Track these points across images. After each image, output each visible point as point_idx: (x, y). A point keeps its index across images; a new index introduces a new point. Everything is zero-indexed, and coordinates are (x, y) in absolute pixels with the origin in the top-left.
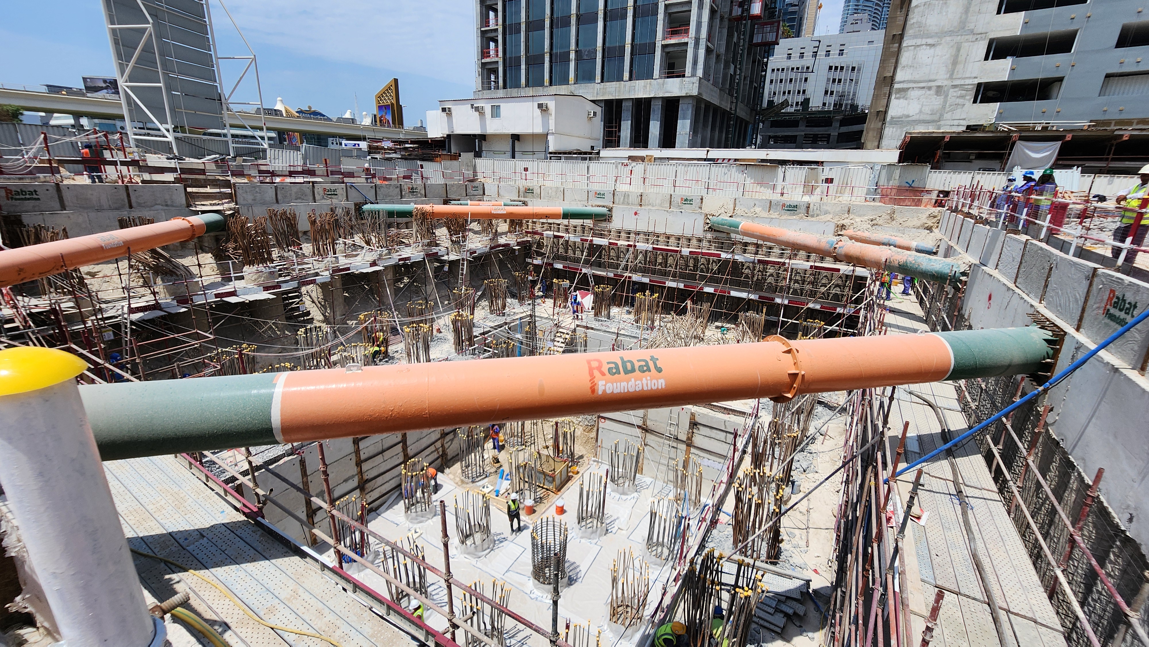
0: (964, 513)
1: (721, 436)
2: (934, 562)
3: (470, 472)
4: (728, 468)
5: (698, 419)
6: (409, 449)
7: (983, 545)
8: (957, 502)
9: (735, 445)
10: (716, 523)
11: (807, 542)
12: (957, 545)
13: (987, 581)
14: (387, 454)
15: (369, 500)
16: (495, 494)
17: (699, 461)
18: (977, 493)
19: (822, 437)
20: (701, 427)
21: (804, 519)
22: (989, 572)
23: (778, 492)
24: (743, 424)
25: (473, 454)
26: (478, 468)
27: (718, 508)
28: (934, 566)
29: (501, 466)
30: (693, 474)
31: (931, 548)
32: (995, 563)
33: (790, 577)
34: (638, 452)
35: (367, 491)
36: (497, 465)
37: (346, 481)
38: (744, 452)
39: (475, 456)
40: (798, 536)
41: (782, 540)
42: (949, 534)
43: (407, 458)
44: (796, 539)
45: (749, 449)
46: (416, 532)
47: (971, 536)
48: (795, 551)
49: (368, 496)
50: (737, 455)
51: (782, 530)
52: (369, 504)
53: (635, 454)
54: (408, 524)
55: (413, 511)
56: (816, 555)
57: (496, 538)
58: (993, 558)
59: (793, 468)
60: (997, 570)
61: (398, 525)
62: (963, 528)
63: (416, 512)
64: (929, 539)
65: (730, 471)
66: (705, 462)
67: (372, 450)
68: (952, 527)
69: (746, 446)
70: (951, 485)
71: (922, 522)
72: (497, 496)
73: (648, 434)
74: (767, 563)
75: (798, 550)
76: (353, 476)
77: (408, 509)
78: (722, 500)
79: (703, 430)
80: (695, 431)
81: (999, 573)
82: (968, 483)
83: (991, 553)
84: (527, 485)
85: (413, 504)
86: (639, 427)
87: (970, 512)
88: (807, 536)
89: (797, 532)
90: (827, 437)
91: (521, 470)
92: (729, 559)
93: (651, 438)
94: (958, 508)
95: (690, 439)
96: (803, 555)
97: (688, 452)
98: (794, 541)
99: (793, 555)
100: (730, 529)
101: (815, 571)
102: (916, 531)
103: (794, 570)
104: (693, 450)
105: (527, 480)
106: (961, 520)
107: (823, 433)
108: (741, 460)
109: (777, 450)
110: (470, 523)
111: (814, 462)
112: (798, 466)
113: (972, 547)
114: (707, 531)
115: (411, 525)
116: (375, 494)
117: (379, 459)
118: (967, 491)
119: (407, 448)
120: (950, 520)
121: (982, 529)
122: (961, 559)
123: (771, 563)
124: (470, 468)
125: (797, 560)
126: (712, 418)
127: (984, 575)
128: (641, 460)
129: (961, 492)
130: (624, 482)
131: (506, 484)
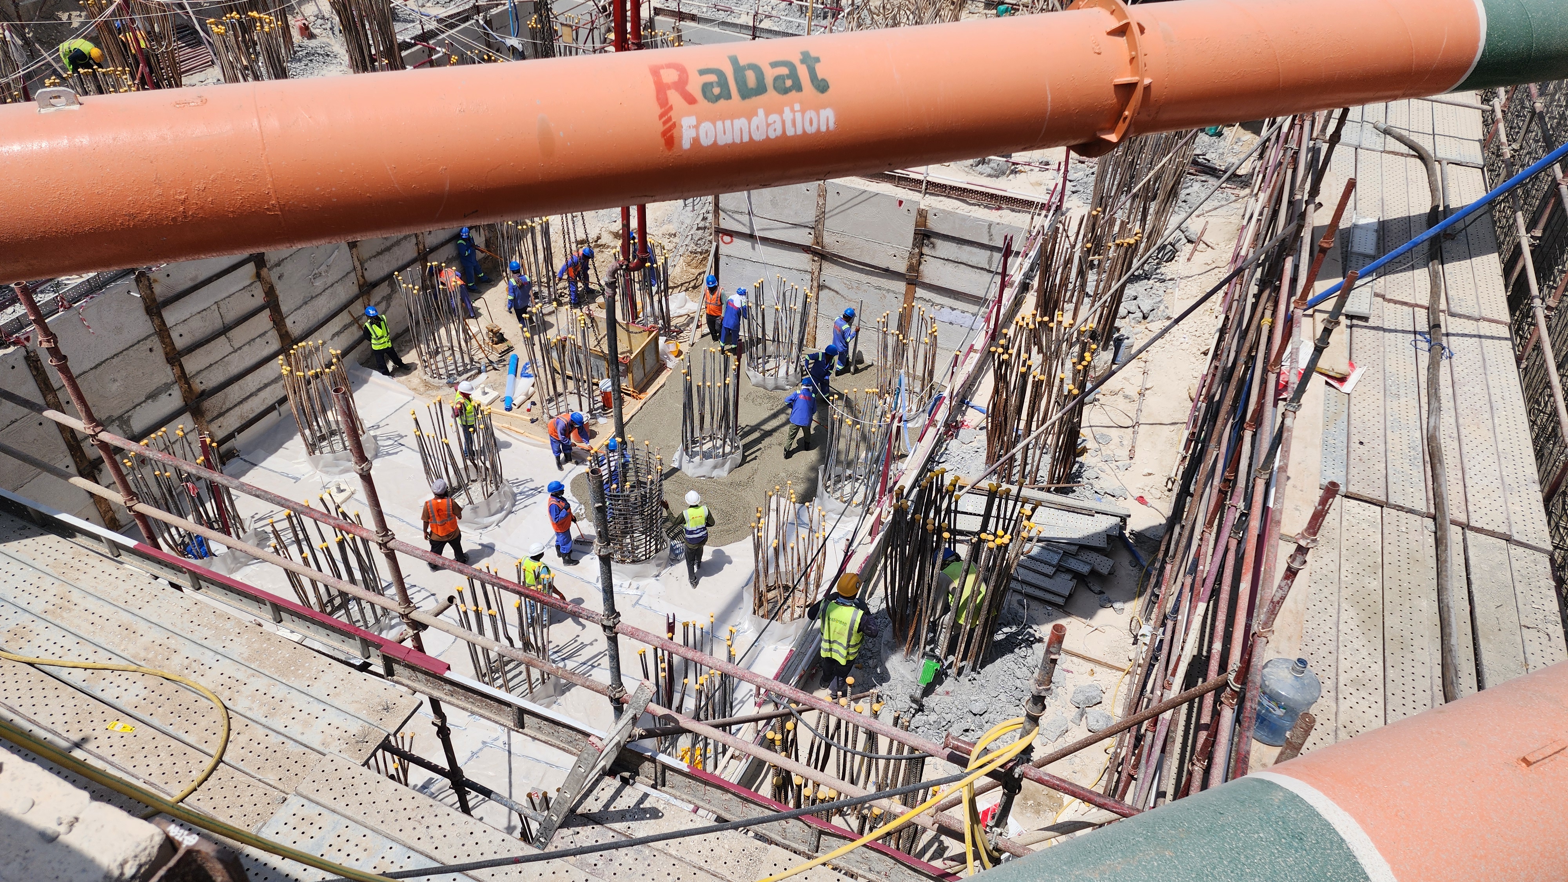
0: (1433, 367)
1: (980, 257)
2: (1352, 455)
3: (441, 365)
4: (988, 320)
5: (934, 225)
6: (289, 322)
7: (1453, 420)
8: (1426, 346)
9: (1004, 274)
10: (957, 428)
11: (1132, 450)
12: (1403, 422)
13: (1442, 480)
14: (240, 335)
15: (221, 434)
16: (503, 405)
17: (930, 312)
18: (1469, 327)
19: (1190, 246)
20: (939, 242)
21: (1131, 409)
22: (1451, 465)
23: (1082, 358)
24: (1026, 227)
25: (443, 331)
26: (458, 355)
27: (963, 400)
28: (1352, 462)
29: (510, 349)
30: (918, 341)
31: (1353, 430)
32: (1465, 449)
33: (1090, 513)
34: (805, 303)
35: (209, 416)
36: (502, 347)
37: (153, 396)
38: (1025, 287)
39: (448, 332)
40: (1116, 441)
41: (1084, 450)
42: (1395, 404)
43: (287, 342)
44: (1112, 446)
45: (1035, 283)
46: (341, 491)
47: (1434, 405)
48: (1105, 467)
49: (214, 427)
50: (1009, 295)
51: (1084, 432)
52: (221, 443)
53: (799, 307)
54: (320, 477)
55: (327, 450)
56: (1146, 471)
57: (515, 490)
58: (1464, 440)
59: (1122, 311)
60: (1465, 460)
61: (297, 479)
62: (1423, 393)
63: (333, 451)
64: (1353, 416)
65: (992, 325)
66: (946, 315)
67: (199, 328)
68: (1402, 392)
69: (1028, 276)
70: (1422, 315)
71: (1347, 387)
72: (509, 409)
73: (826, 265)
74: (1049, 490)
75: (1113, 465)
76: (167, 387)
77: (312, 448)
78: (972, 384)
79: (944, 249)
80: (925, 250)
81: (1467, 466)
82: (1454, 309)
83: (1463, 432)
84: (571, 384)
85: (323, 438)
86: (806, 249)
87: (1444, 363)
88: (1134, 441)
89: (1114, 433)
90: (1202, 246)
91: (554, 354)
92: (975, 490)
93: (831, 273)
94: (1424, 359)
95: (915, 268)
96: (1120, 474)
97: (910, 297)
98: (1106, 451)
99: (1102, 475)
100: (983, 436)
101: (1141, 500)
102: (1332, 403)
103: (1100, 500)
104: (920, 292)
105: (569, 373)
106: (1423, 379)
107: (1193, 237)
108: (1018, 303)
109: (1092, 277)
110: (454, 464)
111: (1167, 298)
112: (1133, 308)
113: (1432, 424)
114: (939, 443)
115: (326, 479)
116: (231, 421)
117: (220, 347)
118: (1449, 324)
119: (282, 319)
120: (1402, 379)
121: (1458, 392)
122: (1405, 447)
123: (1058, 491)
124: (439, 357)
125: (1107, 483)
126: (964, 219)
127: (1439, 470)
128: (811, 320)
129: (1439, 326)
130: (778, 367)
131: (523, 386)
